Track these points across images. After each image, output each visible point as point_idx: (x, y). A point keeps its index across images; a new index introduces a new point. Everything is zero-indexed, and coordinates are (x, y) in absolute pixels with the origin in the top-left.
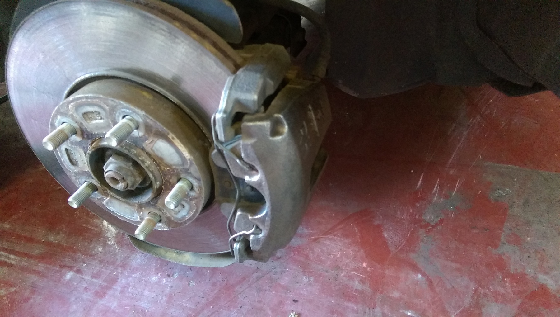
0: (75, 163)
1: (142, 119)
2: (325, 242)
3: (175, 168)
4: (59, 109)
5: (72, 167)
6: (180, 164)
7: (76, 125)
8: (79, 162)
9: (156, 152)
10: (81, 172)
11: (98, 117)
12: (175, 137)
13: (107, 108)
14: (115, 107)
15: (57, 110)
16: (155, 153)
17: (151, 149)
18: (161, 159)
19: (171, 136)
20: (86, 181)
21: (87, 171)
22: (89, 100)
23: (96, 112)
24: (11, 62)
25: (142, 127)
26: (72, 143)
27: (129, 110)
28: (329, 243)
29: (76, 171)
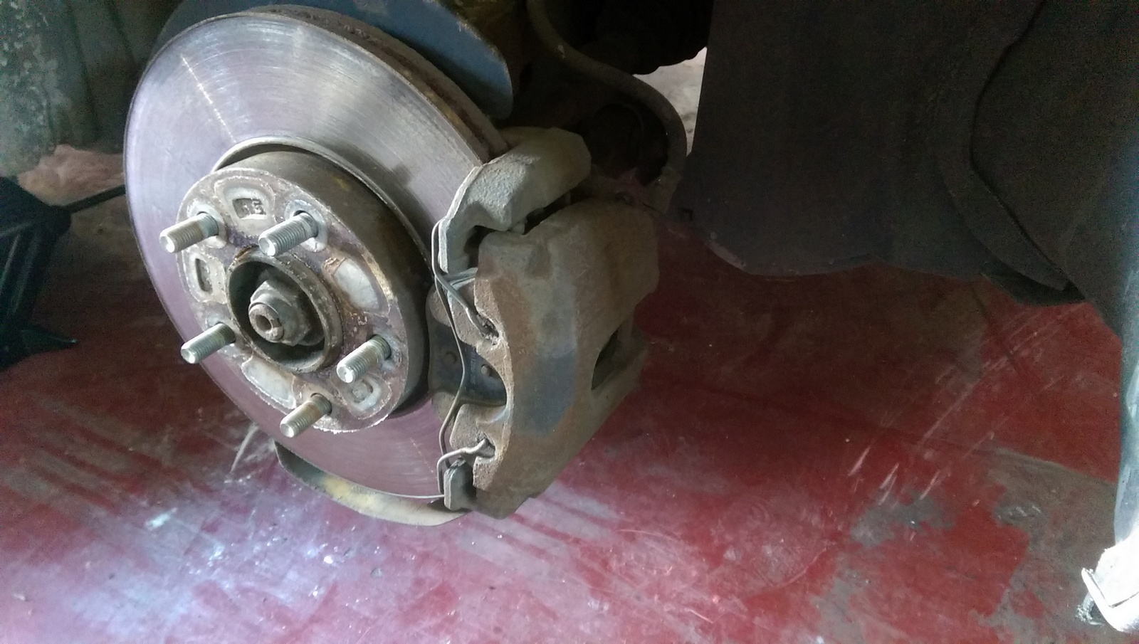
0: (207, 287)
1: (325, 220)
2: (646, 543)
3: (367, 315)
4: (197, 188)
5: (201, 294)
6: (375, 307)
7: (220, 219)
8: (213, 287)
9: (339, 282)
10: (213, 304)
11: (257, 209)
12: (373, 259)
13: (274, 195)
14: (287, 194)
15: (194, 190)
16: (337, 283)
17: (333, 276)
18: (346, 295)
19: (367, 254)
20: (219, 323)
21: (224, 303)
22: (247, 178)
23: (255, 200)
24: (140, 104)
25: (323, 235)
26: (209, 251)
27: (308, 203)
28: (653, 546)
29: (205, 301)
